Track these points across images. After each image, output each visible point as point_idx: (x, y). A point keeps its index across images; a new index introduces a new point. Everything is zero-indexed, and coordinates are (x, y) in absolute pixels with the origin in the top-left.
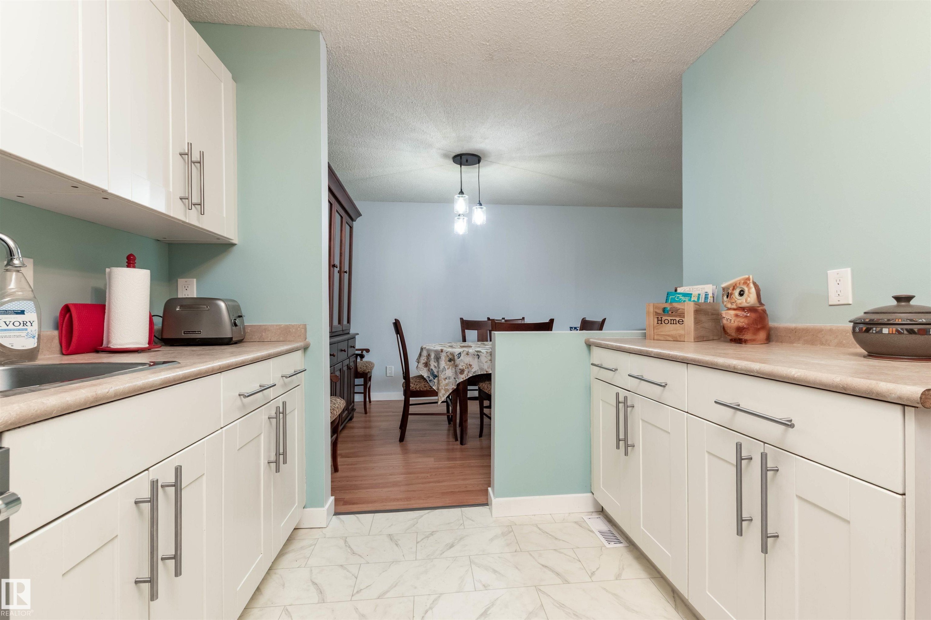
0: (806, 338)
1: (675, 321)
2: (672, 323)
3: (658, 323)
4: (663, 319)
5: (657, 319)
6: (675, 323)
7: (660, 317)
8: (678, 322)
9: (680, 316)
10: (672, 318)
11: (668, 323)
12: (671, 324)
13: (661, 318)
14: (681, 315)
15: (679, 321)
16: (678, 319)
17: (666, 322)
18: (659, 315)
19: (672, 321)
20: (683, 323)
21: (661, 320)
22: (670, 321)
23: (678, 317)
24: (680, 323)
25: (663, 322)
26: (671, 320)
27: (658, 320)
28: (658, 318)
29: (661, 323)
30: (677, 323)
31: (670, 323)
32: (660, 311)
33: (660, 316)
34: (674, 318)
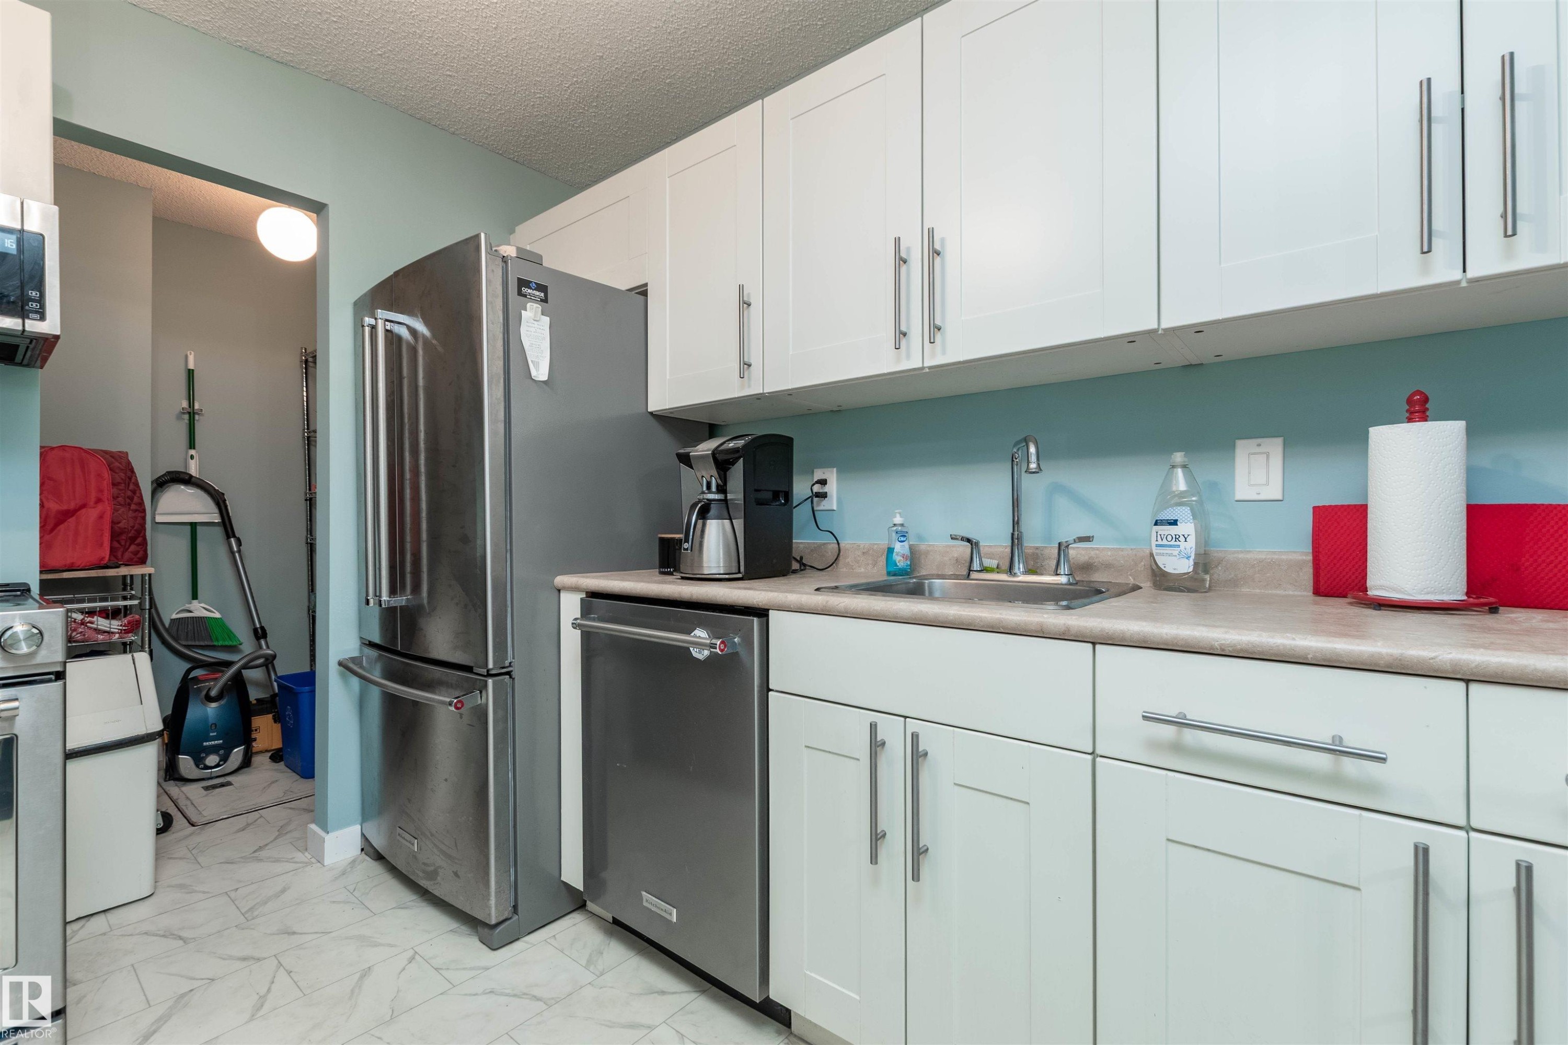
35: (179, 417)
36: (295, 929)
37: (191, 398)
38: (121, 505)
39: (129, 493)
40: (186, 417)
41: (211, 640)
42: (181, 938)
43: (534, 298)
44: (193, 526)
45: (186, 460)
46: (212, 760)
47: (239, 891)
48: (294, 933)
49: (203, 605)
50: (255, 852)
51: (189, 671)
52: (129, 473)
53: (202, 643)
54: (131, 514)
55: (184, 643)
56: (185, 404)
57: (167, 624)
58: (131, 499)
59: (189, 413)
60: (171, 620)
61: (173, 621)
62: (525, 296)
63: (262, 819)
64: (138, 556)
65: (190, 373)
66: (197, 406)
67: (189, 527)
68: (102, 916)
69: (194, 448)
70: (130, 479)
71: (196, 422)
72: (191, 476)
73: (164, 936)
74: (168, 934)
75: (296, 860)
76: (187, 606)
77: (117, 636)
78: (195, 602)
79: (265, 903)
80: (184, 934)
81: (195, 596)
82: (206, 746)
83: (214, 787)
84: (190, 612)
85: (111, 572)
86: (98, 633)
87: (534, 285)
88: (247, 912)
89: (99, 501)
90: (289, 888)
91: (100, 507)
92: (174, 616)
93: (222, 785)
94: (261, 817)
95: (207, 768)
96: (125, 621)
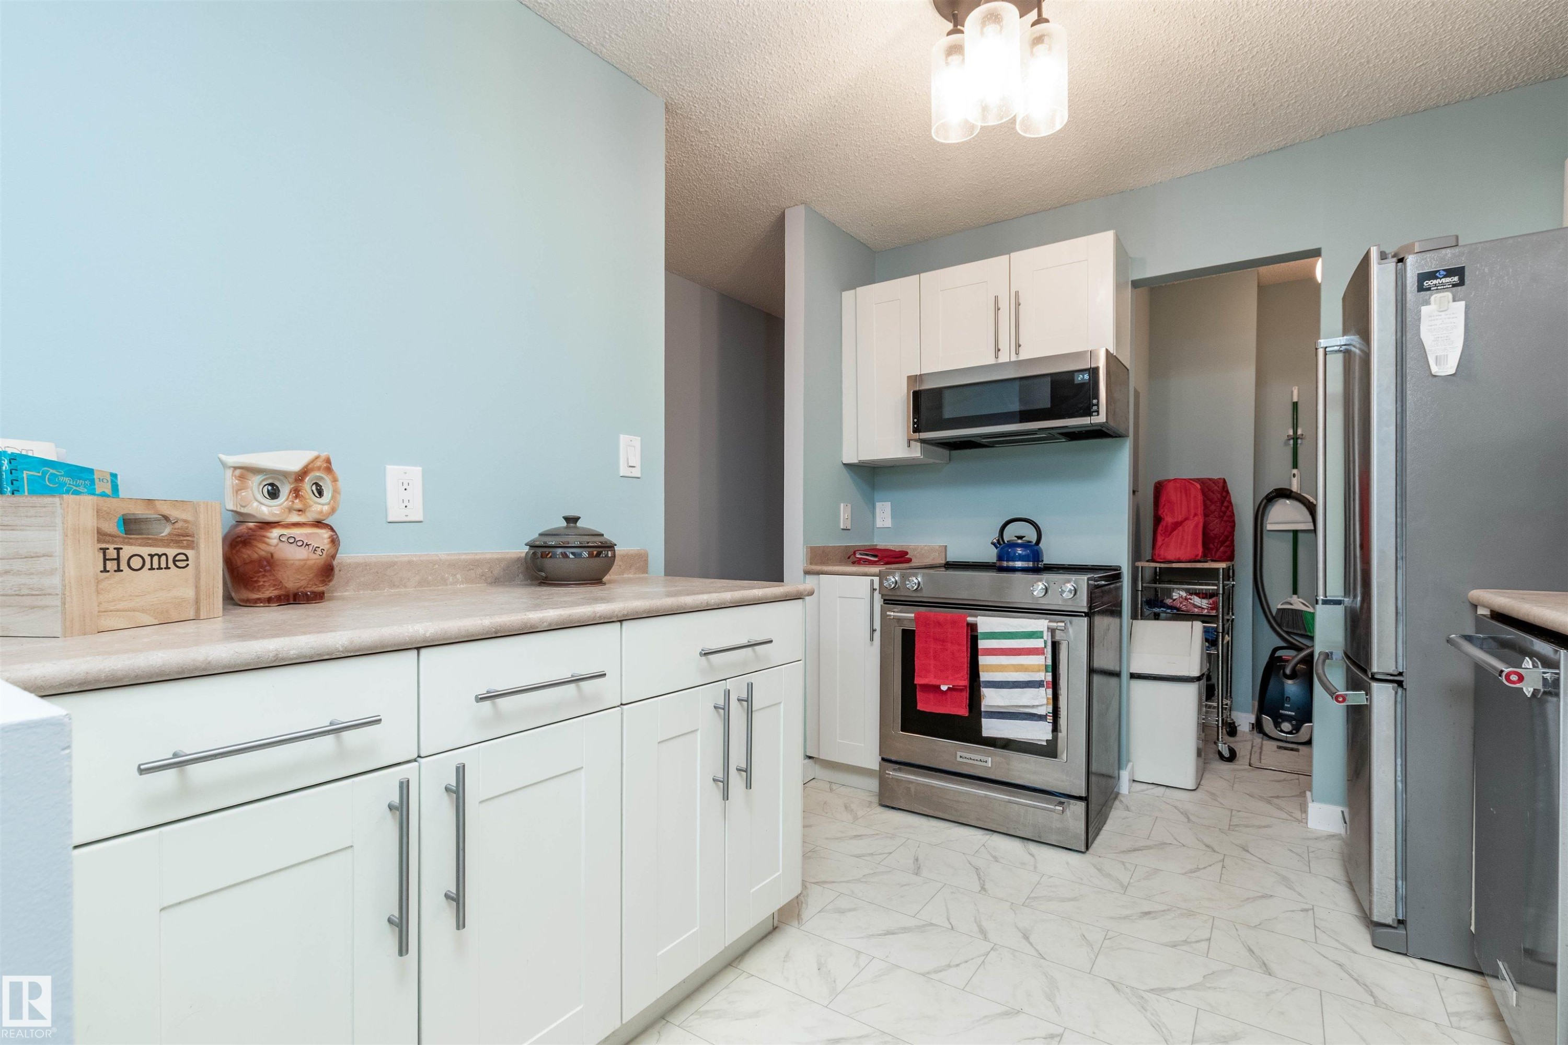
0: (362, 579)
1: (164, 558)
2: (155, 565)
3: (105, 570)
4: (125, 555)
5: (101, 555)
6: (163, 565)
7: (111, 547)
8: (174, 561)
9: (177, 542)
10: (154, 550)
11: (140, 565)
12: (152, 569)
13: (118, 550)
14: (182, 538)
15: (177, 559)
16: (171, 552)
17: (136, 563)
18: (108, 542)
19: (156, 559)
20: (188, 565)
21: (118, 559)
22: (148, 559)
23: (172, 548)
24: (178, 564)
25: (124, 565)
26: (152, 556)
27: (105, 560)
28: (104, 550)
29: (119, 570)
30: (171, 564)
31: (148, 565)
32: (112, 527)
33: (113, 543)
34: (160, 551)
35: (1286, 444)
36: (1250, 850)
37: (1295, 426)
38: (1216, 517)
39: (1223, 509)
40: (1291, 442)
41: (1306, 631)
42: (1188, 818)
43: (1442, 287)
44: (1295, 533)
45: (1291, 477)
46: (1286, 726)
47: (1239, 813)
48: (1248, 851)
49: (1301, 600)
50: (1272, 797)
51: (1276, 650)
52: (1224, 494)
53: (1299, 632)
54: (1223, 523)
55: (1285, 629)
56: (1291, 432)
57: (1274, 613)
58: (1225, 513)
59: (1293, 438)
60: (1278, 609)
61: (1279, 610)
62: (1429, 289)
63: (1297, 781)
64: (1227, 554)
65: (1295, 405)
66: (1299, 432)
67: (1291, 534)
68: (1165, 788)
69: (1297, 468)
70: (1225, 498)
71: (1299, 445)
72: (1291, 491)
73: (1182, 813)
74: (1185, 814)
75: (1293, 815)
76: (1289, 599)
77: (1206, 610)
78: (1295, 596)
79: (1247, 826)
80: (1191, 817)
81: (1295, 592)
82: (1282, 714)
83: (1286, 749)
84: (1291, 604)
85: (1199, 565)
86: (1195, 608)
87: (1442, 273)
88: (1232, 825)
89: (1195, 515)
90: (1271, 827)
91: (1196, 518)
92: (1279, 607)
93: (1292, 749)
94: (1298, 779)
95: (1282, 731)
96: (1211, 601)
